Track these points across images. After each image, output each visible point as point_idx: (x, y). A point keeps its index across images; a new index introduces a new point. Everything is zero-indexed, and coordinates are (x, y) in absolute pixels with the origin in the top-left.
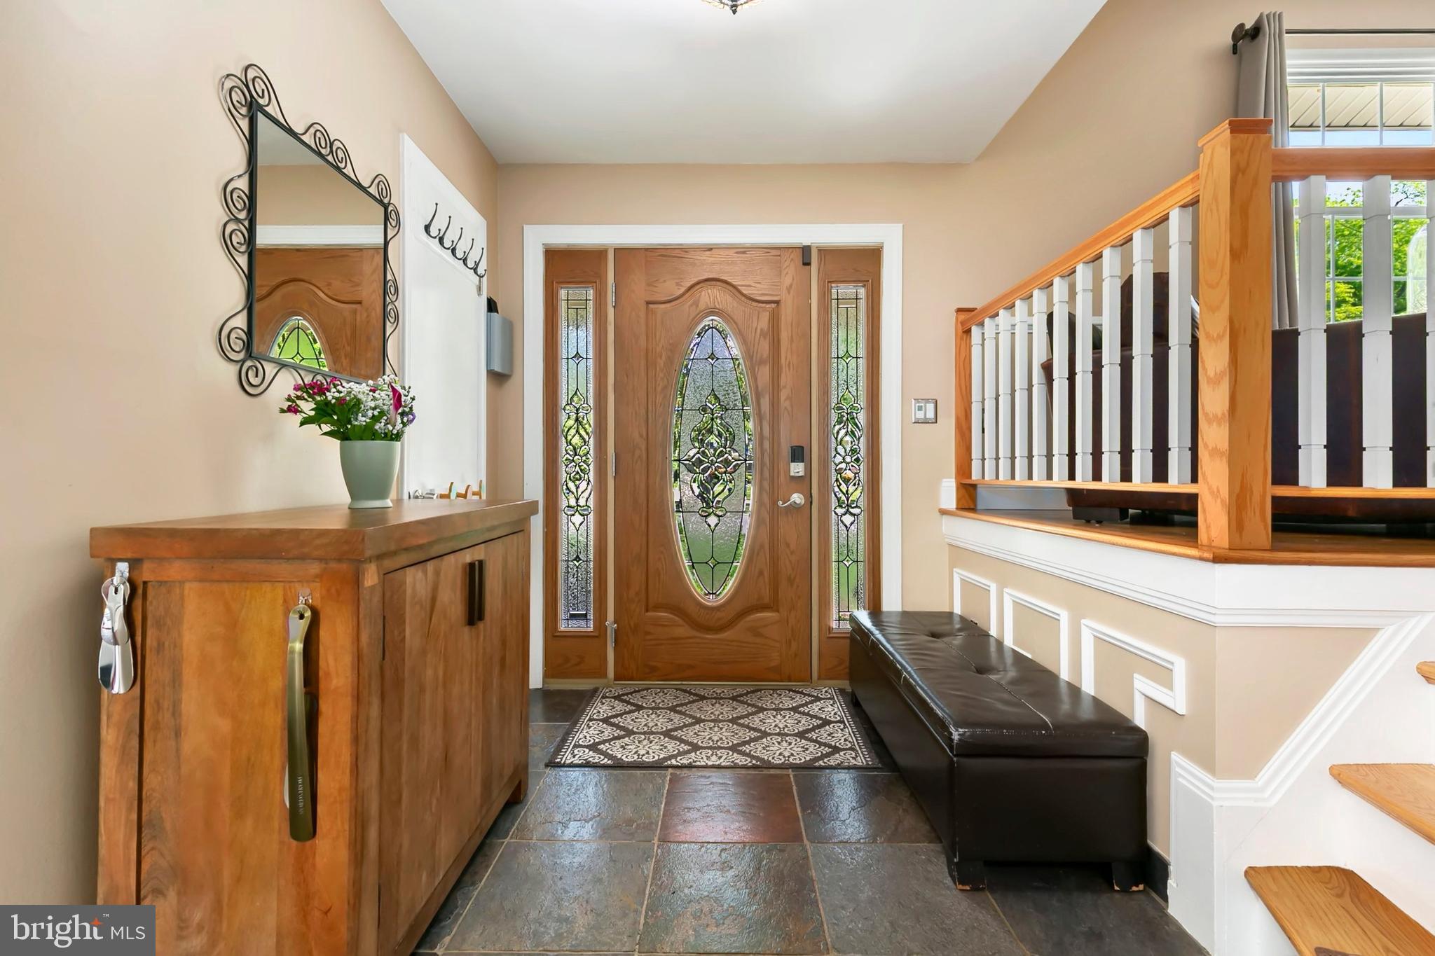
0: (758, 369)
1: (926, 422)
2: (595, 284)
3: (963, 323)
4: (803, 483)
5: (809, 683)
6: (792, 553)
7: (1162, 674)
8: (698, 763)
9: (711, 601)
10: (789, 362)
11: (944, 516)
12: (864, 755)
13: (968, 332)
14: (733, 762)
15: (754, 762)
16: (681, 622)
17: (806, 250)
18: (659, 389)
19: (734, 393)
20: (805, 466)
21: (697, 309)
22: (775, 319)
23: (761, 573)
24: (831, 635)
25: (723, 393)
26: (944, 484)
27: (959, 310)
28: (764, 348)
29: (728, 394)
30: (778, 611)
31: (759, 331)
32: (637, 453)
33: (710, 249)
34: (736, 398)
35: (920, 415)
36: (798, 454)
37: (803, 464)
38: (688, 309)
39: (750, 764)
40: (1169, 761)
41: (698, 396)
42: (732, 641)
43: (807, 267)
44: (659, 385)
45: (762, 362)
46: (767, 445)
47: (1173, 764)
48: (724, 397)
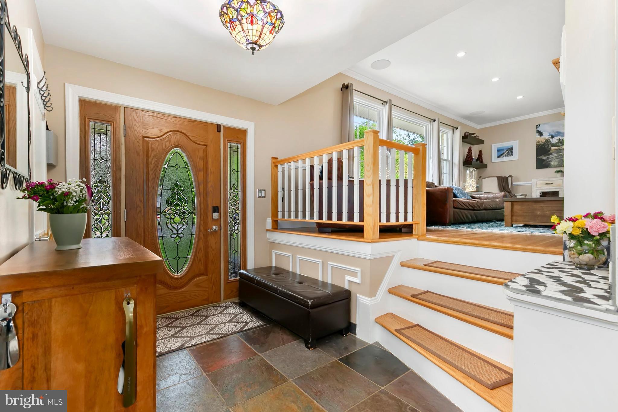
0: (199, 173)
1: (263, 197)
2: (112, 123)
3: (274, 163)
4: (217, 221)
5: (220, 302)
6: (213, 250)
7: (354, 274)
8: (198, 343)
9: (177, 275)
10: (212, 171)
11: (268, 232)
12: (258, 322)
13: (277, 166)
14: (212, 338)
15: (220, 335)
16: (162, 287)
17: (218, 126)
18: (150, 179)
19: (187, 183)
20: (219, 214)
21: (170, 144)
22: (205, 152)
23: (200, 260)
24: (228, 282)
25: (182, 182)
26: (267, 220)
27: (273, 158)
28: (201, 164)
29: (185, 183)
30: (207, 275)
31: (199, 157)
32: (139, 209)
33: (176, 117)
34: (188, 185)
35: (260, 195)
36: (216, 209)
37: (218, 213)
38: (165, 143)
39: (219, 337)
40: (356, 296)
41: (170, 183)
42: (188, 291)
43: (219, 133)
44: (150, 177)
45: (200, 171)
46: (203, 206)
47: (358, 297)
48: (182, 184)
